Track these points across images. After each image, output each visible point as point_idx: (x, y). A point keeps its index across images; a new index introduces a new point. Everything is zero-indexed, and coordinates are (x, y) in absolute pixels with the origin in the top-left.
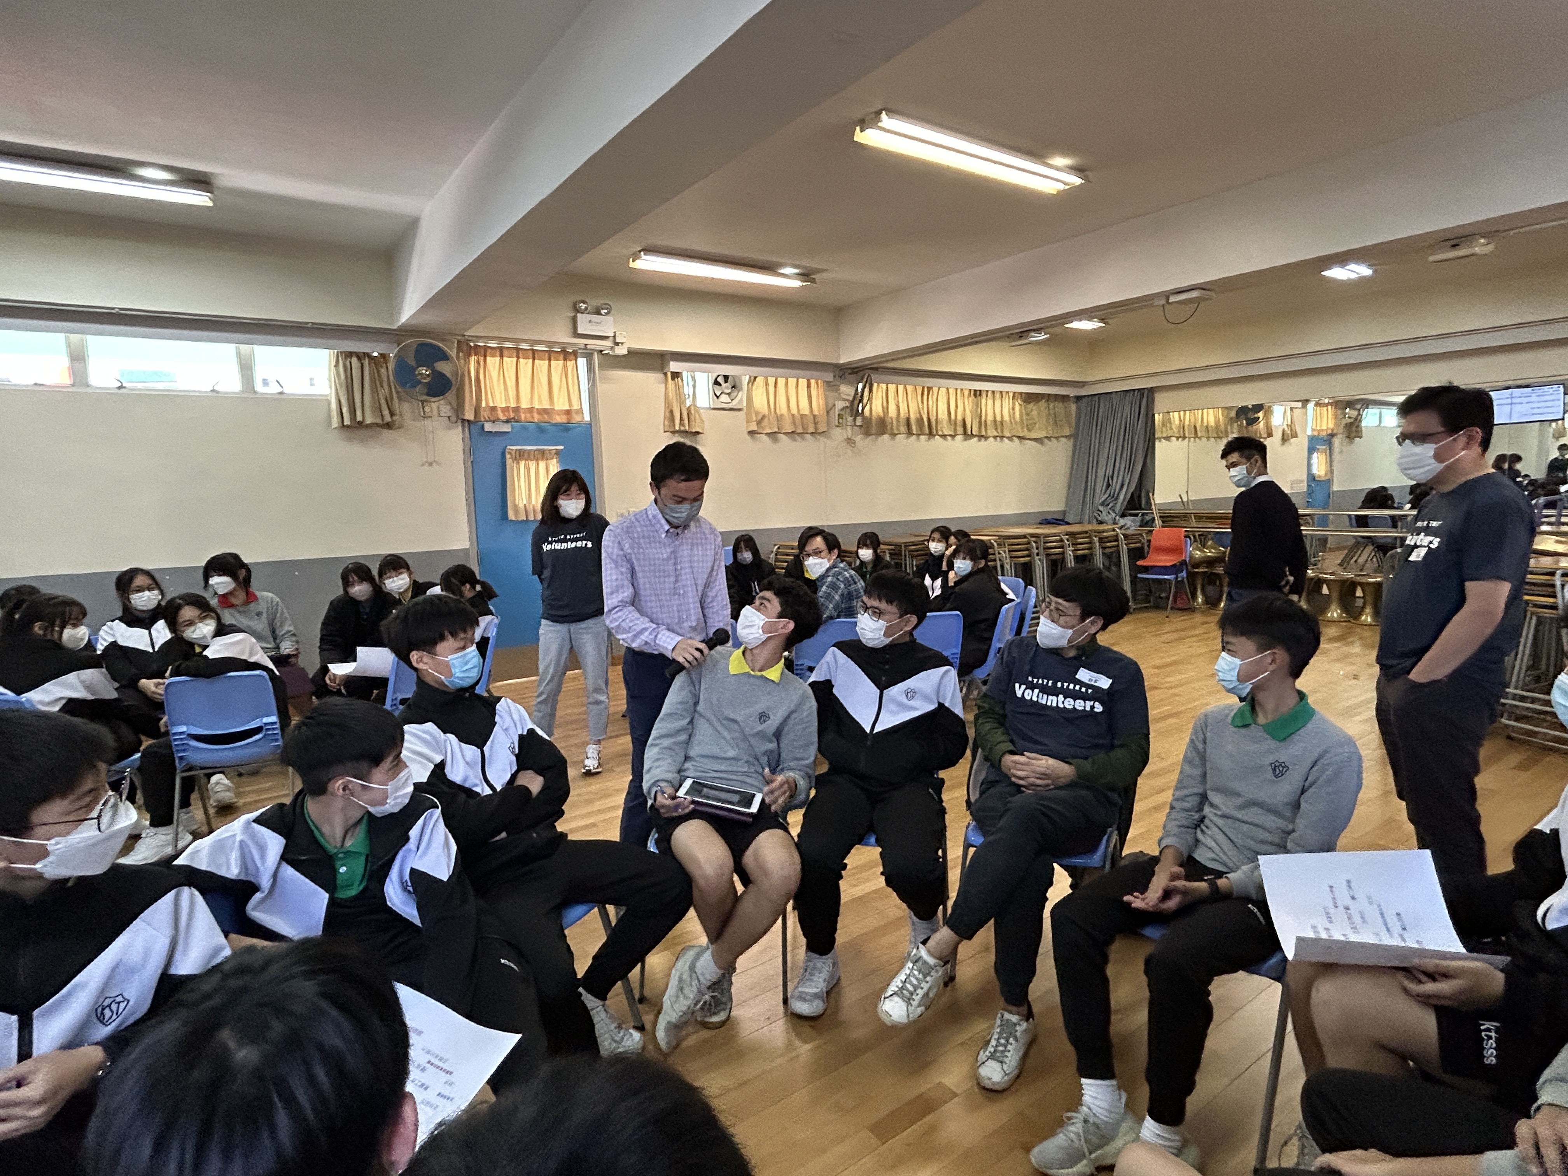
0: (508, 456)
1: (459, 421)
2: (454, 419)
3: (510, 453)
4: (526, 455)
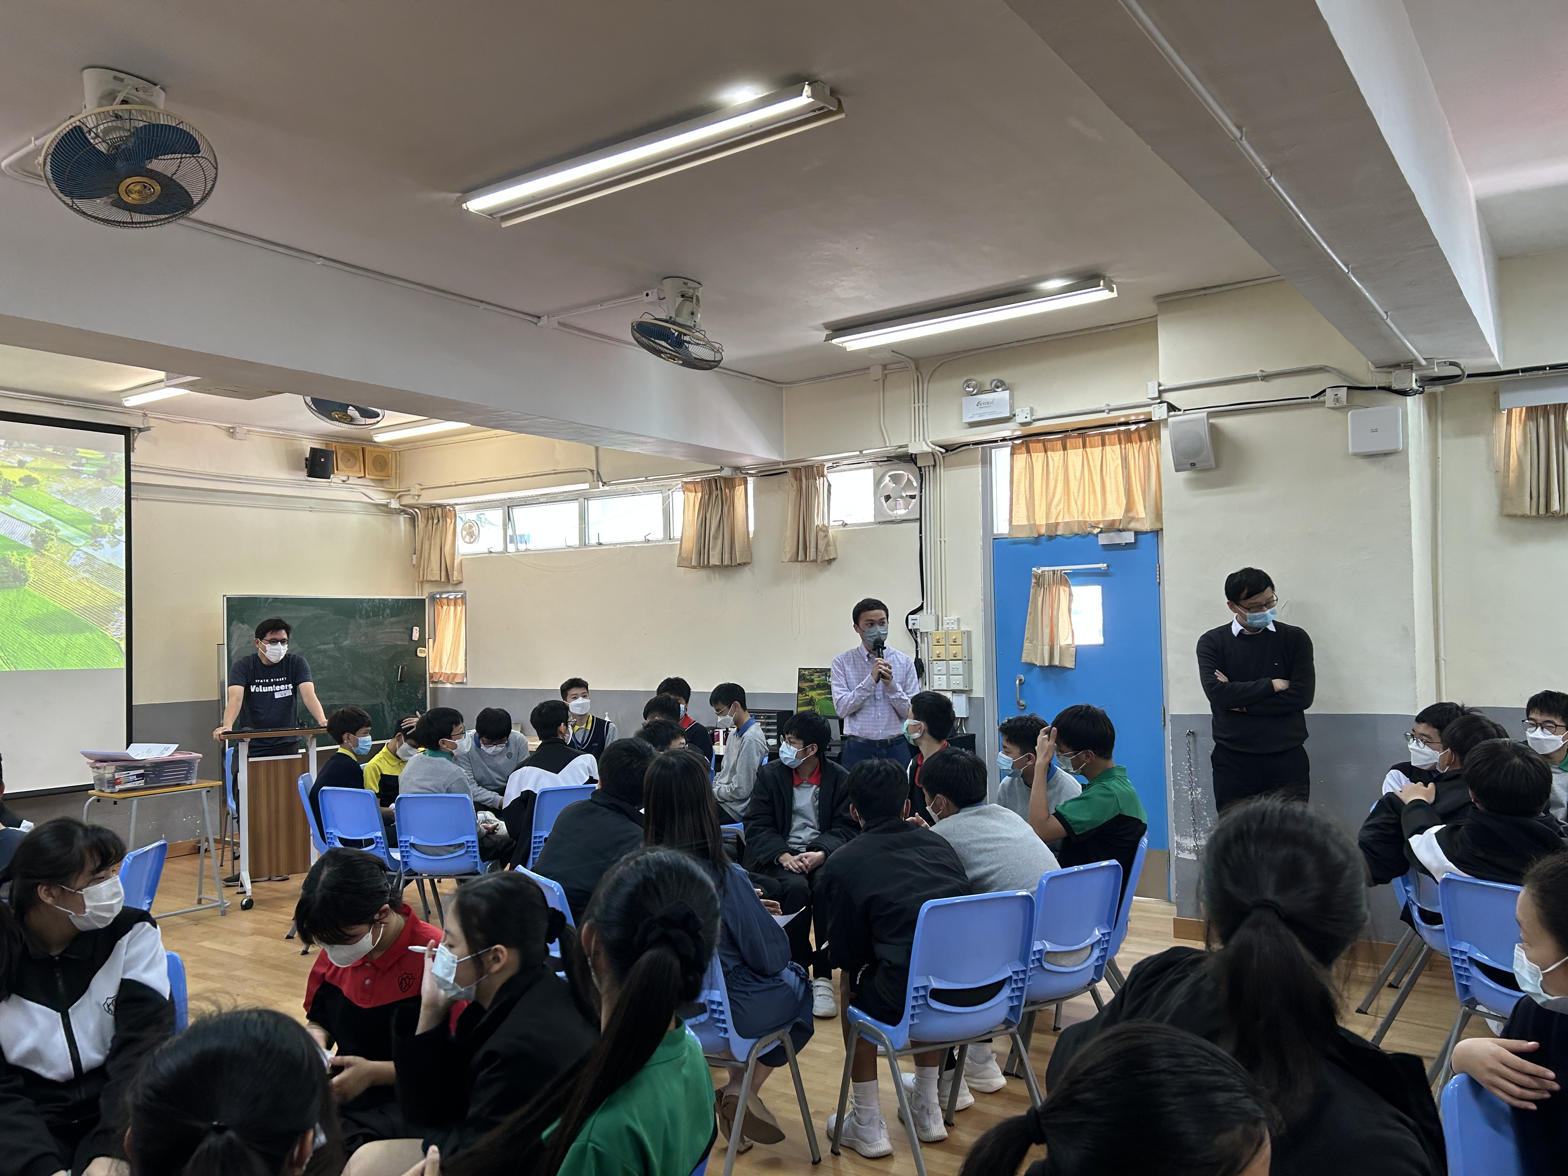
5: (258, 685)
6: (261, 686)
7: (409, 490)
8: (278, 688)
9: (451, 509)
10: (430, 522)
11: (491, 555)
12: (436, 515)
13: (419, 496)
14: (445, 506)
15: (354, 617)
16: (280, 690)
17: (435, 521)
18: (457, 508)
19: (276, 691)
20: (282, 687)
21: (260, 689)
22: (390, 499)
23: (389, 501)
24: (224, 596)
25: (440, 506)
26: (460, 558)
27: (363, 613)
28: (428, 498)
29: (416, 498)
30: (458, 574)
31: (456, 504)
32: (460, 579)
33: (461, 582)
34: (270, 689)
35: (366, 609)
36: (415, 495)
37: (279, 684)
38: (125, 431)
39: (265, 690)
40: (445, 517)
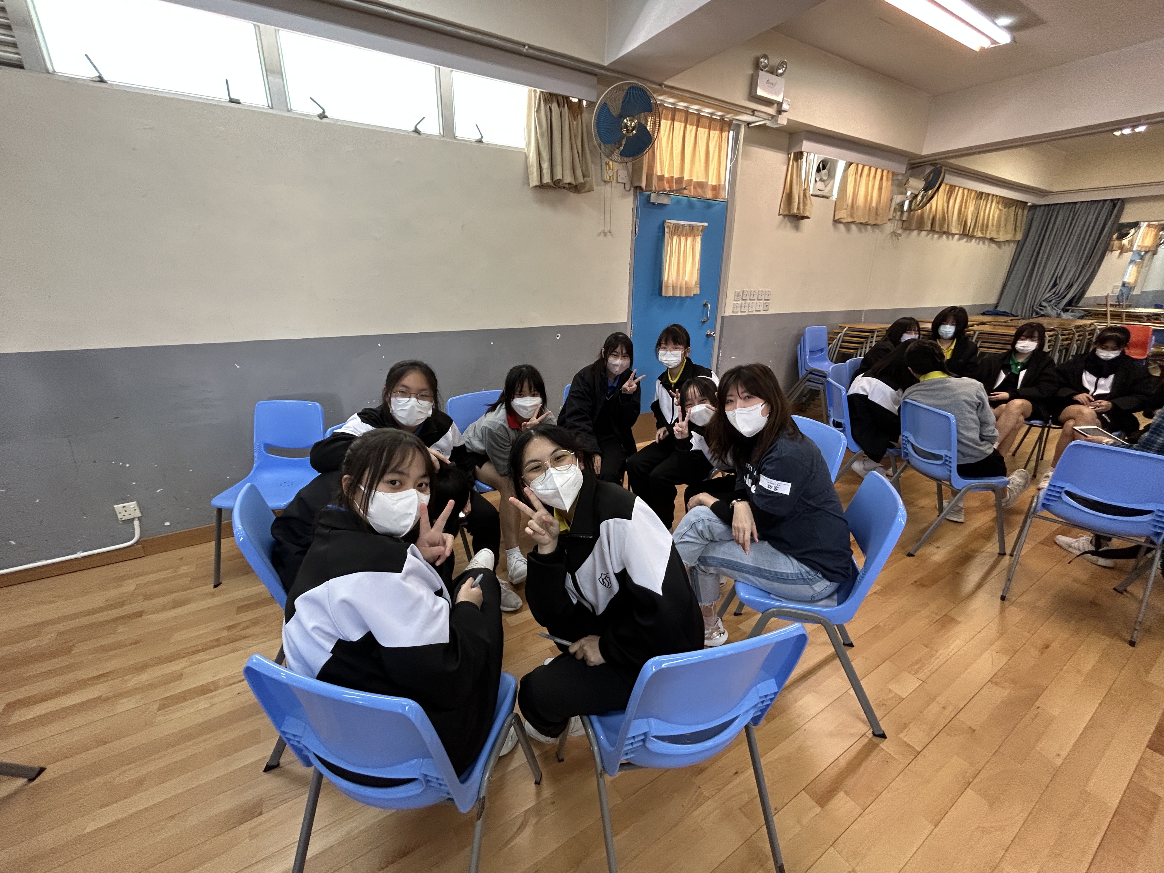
0: (667, 230)
1: (632, 189)
2: (628, 187)
3: (669, 227)
4: (680, 230)
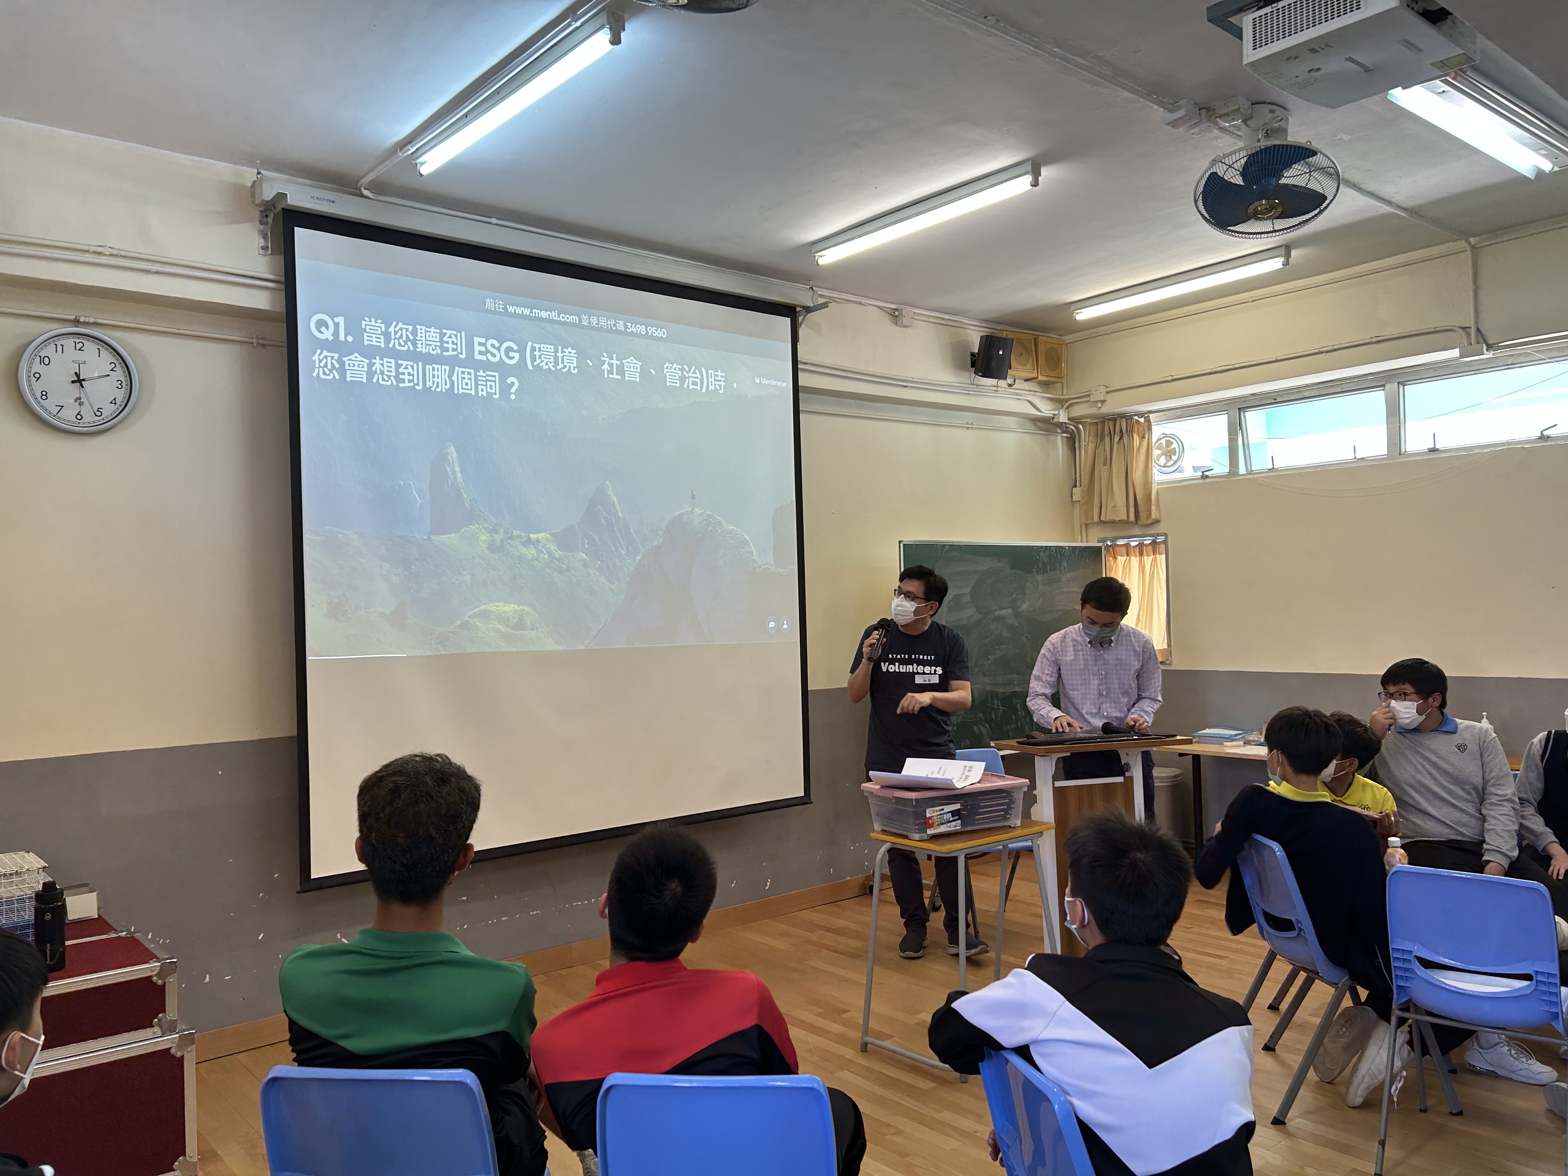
5: (892, 662)
6: (897, 664)
7: (1089, 395)
8: (920, 669)
9: (1142, 420)
10: (1107, 440)
11: (1207, 480)
12: (1118, 430)
13: (1103, 402)
14: (1131, 417)
15: (1031, 572)
16: (924, 673)
17: (1117, 438)
18: (1152, 416)
19: (918, 673)
20: (927, 669)
21: (892, 668)
22: (1059, 409)
23: (1057, 412)
24: (900, 542)
25: (1122, 416)
26: (1157, 487)
27: (1040, 565)
28: (1114, 405)
29: (1099, 405)
30: (1156, 509)
31: (1150, 412)
32: (1158, 517)
33: (1157, 521)
34: (910, 668)
35: (1043, 562)
36: (1096, 402)
37: (924, 663)
38: (788, 310)
39: (903, 669)
40: (1130, 432)
